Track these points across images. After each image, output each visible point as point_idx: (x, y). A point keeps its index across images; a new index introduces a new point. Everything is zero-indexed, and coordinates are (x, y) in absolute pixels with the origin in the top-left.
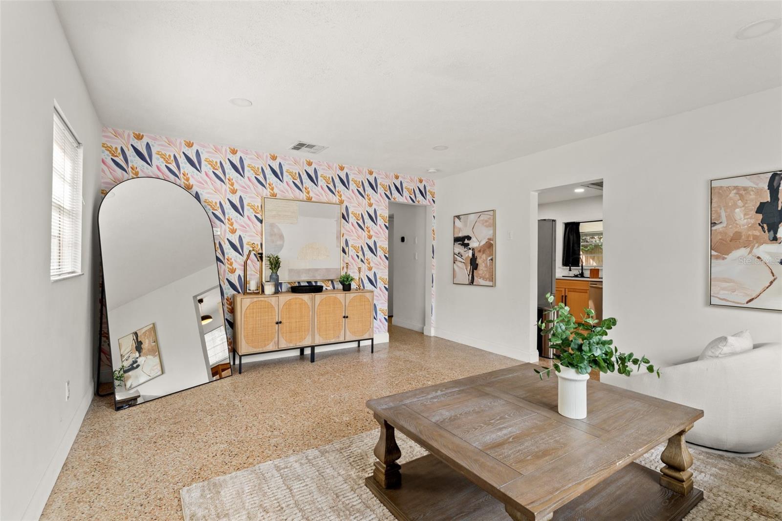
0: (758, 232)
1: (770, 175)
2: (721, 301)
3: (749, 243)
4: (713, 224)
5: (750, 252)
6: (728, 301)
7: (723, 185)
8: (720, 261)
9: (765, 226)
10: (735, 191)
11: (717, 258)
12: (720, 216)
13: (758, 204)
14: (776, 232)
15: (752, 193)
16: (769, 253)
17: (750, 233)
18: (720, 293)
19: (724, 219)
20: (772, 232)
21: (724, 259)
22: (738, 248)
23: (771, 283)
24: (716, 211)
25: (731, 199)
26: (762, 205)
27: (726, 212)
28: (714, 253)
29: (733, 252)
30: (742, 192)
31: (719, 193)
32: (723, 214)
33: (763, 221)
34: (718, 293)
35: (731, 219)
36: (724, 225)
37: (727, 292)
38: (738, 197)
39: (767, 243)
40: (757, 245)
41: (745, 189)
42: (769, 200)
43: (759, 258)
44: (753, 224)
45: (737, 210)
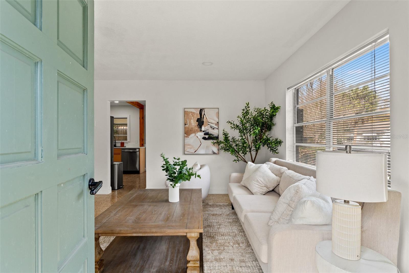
0: (197, 128)
1: (200, 109)
2: (187, 152)
3: (195, 132)
4: (185, 124)
5: (195, 135)
6: (189, 152)
7: (188, 111)
8: (187, 138)
9: (199, 126)
10: (191, 113)
11: (187, 137)
12: (187, 122)
13: (197, 119)
14: (201, 129)
15: (196, 115)
16: (200, 135)
17: (195, 128)
18: (188, 149)
19: (188, 123)
20: (200, 128)
21: (188, 137)
22: (192, 133)
23: (200, 145)
24: (186, 120)
25: (190, 116)
26: (198, 119)
27: (189, 120)
28: (185, 135)
29: (191, 135)
30: (193, 114)
31: (187, 113)
32: (188, 121)
33: (198, 125)
34: (187, 150)
35: (190, 123)
36: (188, 125)
37: (189, 149)
38: (192, 116)
39: (199, 132)
40: (197, 132)
41: (194, 113)
42: (200, 118)
43: (197, 137)
44: (196, 125)
45: (192, 120)
